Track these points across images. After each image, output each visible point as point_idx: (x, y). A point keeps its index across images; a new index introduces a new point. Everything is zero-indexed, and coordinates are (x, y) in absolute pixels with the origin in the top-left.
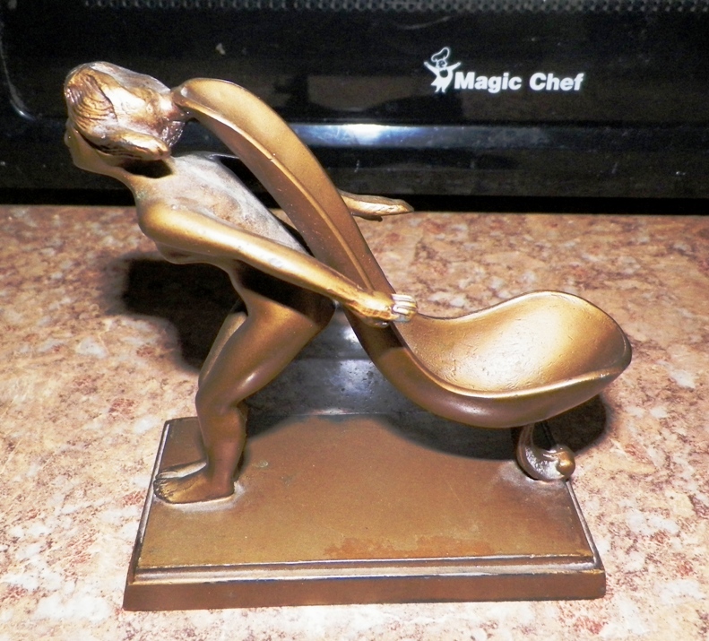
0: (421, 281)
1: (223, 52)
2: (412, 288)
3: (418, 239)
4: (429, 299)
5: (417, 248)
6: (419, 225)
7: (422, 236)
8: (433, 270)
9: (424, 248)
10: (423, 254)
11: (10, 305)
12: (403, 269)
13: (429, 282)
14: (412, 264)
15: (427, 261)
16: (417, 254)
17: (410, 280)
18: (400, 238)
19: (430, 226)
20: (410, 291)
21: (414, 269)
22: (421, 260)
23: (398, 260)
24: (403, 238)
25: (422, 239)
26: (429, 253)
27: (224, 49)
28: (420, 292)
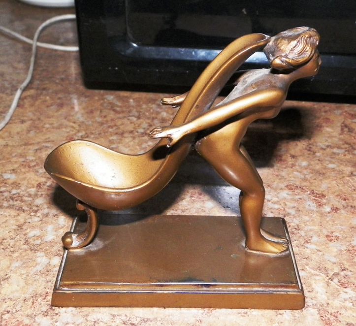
0: (347, 144)
1: (245, 13)
2: (343, 147)
3: (342, 121)
4: (354, 153)
5: (342, 126)
6: (341, 114)
7: (343, 120)
8: (353, 138)
9: (346, 126)
10: (346, 129)
11: (121, 144)
12: (335, 137)
13: (352, 144)
14: (341, 134)
15: (349, 133)
16: (342, 129)
17: (341, 143)
18: (331, 120)
19: (347, 115)
20: (342, 148)
21: (342, 136)
22: (345, 133)
23: (332, 132)
24: (333, 121)
25: (344, 122)
26: (349, 129)
27: (246, 11)
28: (348, 149)
